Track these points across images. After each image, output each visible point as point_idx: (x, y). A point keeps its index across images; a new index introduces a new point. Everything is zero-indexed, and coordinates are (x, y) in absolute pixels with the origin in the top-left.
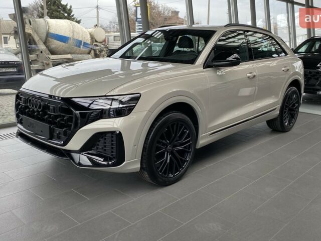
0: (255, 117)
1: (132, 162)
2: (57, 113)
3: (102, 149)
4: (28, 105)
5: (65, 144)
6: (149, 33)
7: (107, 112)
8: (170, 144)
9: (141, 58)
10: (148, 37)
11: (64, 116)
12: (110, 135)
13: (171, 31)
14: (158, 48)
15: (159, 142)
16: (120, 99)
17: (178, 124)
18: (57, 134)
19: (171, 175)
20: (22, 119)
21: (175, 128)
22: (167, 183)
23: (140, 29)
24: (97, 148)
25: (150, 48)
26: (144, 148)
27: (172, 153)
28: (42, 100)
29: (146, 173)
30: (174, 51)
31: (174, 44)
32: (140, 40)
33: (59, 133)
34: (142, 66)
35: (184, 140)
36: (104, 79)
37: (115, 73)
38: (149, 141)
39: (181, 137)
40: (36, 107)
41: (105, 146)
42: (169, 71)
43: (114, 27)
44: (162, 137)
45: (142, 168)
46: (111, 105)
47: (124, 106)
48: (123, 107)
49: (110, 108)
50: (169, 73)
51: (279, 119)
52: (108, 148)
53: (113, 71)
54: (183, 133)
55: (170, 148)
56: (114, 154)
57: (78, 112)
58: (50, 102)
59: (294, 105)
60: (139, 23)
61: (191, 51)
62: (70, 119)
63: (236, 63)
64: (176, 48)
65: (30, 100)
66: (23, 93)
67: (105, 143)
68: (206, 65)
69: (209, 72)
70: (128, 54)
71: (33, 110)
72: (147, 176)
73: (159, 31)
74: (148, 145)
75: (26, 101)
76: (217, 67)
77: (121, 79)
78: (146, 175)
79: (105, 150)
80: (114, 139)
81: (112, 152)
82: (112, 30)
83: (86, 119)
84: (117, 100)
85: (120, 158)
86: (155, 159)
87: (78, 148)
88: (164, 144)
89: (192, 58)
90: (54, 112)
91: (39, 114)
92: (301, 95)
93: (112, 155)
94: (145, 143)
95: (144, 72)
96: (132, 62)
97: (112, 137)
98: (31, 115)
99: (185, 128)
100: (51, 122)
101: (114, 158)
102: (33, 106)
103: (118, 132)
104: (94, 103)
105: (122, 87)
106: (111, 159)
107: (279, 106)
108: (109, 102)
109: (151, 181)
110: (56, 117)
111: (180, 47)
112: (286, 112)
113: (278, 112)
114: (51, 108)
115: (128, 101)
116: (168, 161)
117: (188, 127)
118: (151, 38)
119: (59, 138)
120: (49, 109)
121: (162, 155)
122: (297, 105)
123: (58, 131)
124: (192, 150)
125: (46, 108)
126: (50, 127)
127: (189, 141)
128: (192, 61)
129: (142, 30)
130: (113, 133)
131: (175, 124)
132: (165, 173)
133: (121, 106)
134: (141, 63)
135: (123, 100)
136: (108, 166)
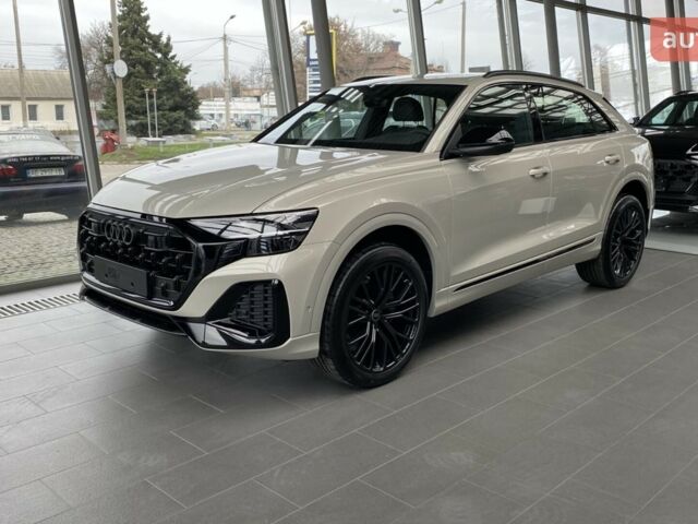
0: (549, 257)
1: (304, 340)
2: (161, 247)
3: (247, 314)
4: (106, 234)
5: (177, 306)
6: (335, 92)
7: (255, 246)
8: (376, 306)
9: (318, 143)
10: (333, 101)
11: (175, 254)
12: (260, 288)
13: (378, 87)
14: (352, 121)
15: (354, 303)
16: (278, 221)
17: (390, 268)
18: (163, 288)
19: (379, 368)
20: (91, 264)
21: (385, 275)
22: (372, 382)
23: (315, 82)
24: (238, 314)
25: (337, 121)
26: (326, 313)
27: (380, 325)
28: (133, 225)
29: (330, 362)
30: (385, 127)
31: (384, 114)
32: (316, 107)
33: (166, 286)
34: (321, 158)
35: (405, 299)
36: (248, 183)
37: (267, 173)
38: (336, 298)
39: (397, 294)
40: (121, 238)
41: (252, 310)
42: (374, 166)
43: (260, 79)
44: (360, 293)
45: (322, 351)
46: (262, 232)
47: (287, 232)
48: (285, 235)
49: (260, 237)
50: (375, 169)
51: (600, 260)
52: (258, 313)
53: (262, 168)
54: (402, 286)
55: (377, 315)
56: (270, 323)
57: (201, 245)
58: (148, 228)
59: (633, 233)
60: (314, 70)
61: (419, 127)
62: (187, 259)
63: (504, 148)
64: (390, 122)
65: (109, 226)
66: (93, 213)
67: (252, 303)
68: (447, 153)
69: (452, 168)
70: (292, 135)
71: (115, 244)
72: (333, 367)
73: (356, 88)
74: (333, 308)
75: (100, 228)
76: (468, 157)
77: (278, 182)
78: (330, 365)
79: (252, 317)
80: (270, 294)
81: (266, 320)
82: (257, 86)
83: (215, 259)
84: (272, 222)
85: (281, 332)
86: (348, 336)
87: (201, 312)
88: (364, 307)
89: (418, 139)
90: (156, 247)
91: (126, 251)
92: (647, 212)
93: (265, 326)
94: (327, 303)
95: (326, 168)
96: (300, 151)
97: (266, 292)
98: (111, 253)
99: (405, 276)
100: (152, 265)
101: (269, 331)
102: (114, 237)
103: (276, 282)
104: (229, 228)
105: (282, 197)
106: (262, 334)
107: (600, 234)
108: (258, 226)
109: (340, 378)
110: (160, 255)
111: (396, 120)
112: (614, 247)
113: (599, 247)
114: (150, 238)
115: (294, 222)
116: (374, 339)
117: (411, 273)
118: (339, 102)
119: (165, 295)
120: (146, 241)
121: (361, 327)
122: (639, 232)
123: (162, 281)
124: (419, 320)
125: (140, 239)
126: (148, 274)
127: (413, 302)
128: (418, 147)
129: (319, 85)
130: (267, 283)
131: (384, 268)
132: (366, 362)
133: (281, 233)
134: (318, 151)
135: (284, 222)
136: (258, 345)
